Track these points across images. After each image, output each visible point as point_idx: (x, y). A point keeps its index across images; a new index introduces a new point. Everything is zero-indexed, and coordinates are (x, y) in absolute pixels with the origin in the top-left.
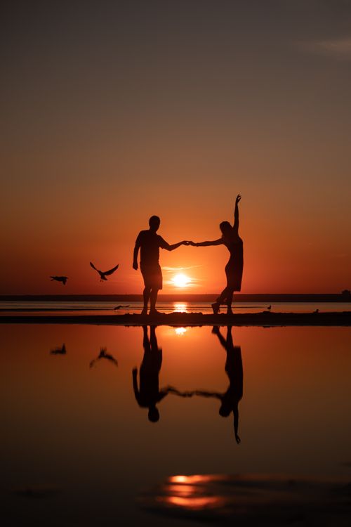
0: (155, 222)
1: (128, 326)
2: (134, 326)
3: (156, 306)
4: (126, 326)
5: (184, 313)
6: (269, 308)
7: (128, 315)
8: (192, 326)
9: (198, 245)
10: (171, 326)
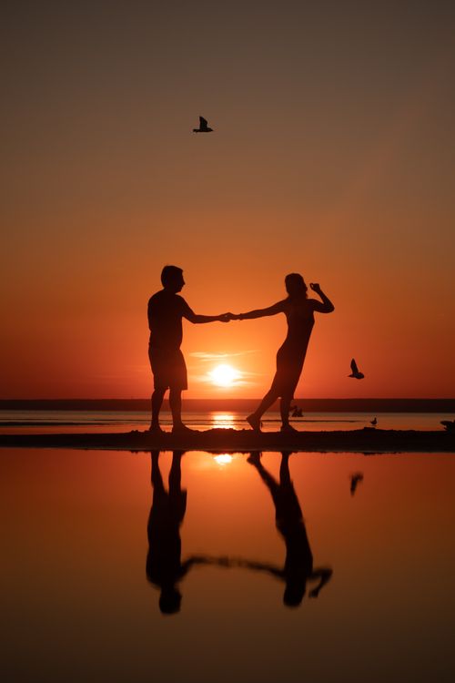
1: (137, 451)
3: (182, 418)
4: (132, 451)
5: (231, 429)
6: (374, 422)
7: (135, 433)
10: (209, 452)
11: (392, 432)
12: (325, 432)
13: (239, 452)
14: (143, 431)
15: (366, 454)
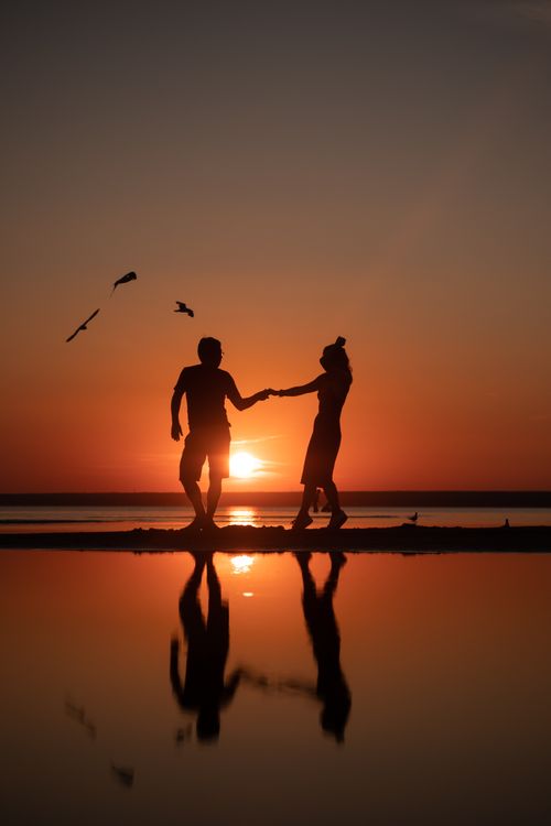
0: (210, 349)
1: (140, 552)
2: (151, 552)
4: (135, 552)
6: (414, 518)
7: (138, 532)
8: (264, 552)
9: (282, 393)
11: (435, 529)
12: (358, 529)
13: (259, 552)
14: (147, 529)
15: (405, 554)
